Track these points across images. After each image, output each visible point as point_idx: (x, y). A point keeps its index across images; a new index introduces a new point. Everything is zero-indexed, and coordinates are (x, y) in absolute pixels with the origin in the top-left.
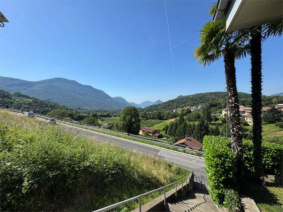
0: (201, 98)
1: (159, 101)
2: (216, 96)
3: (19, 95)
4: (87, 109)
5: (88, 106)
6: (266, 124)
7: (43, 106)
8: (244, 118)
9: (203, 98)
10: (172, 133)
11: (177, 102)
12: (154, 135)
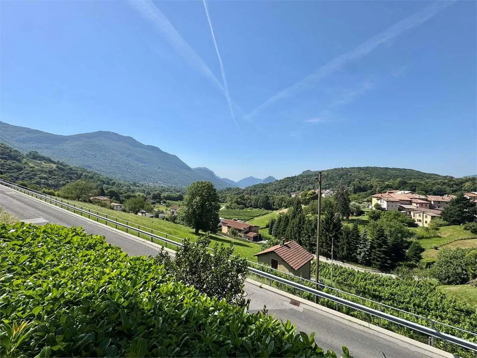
0: (341, 176)
1: (270, 178)
2: (367, 173)
3: (35, 157)
4: (149, 186)
5: (151, 181)
6: (448, 225)
7: (73, 176)
8: (410, 213)
9: (345, 177)
10: (279, 234)
11: (299, 181)
12: (247, 235)
